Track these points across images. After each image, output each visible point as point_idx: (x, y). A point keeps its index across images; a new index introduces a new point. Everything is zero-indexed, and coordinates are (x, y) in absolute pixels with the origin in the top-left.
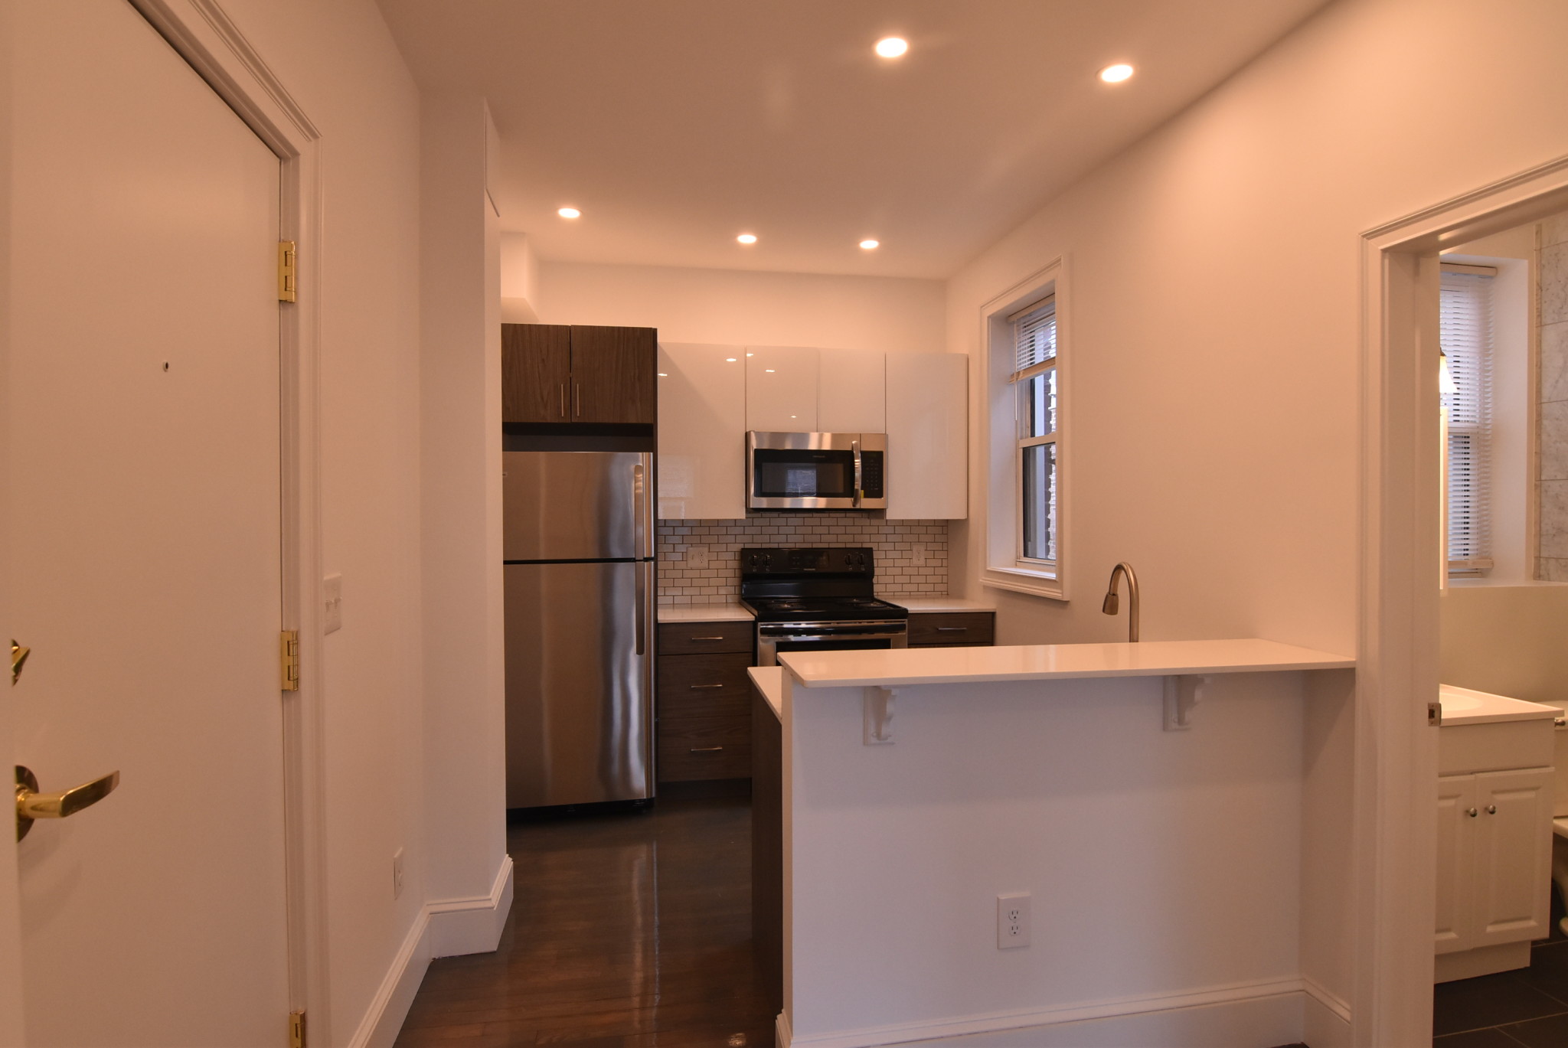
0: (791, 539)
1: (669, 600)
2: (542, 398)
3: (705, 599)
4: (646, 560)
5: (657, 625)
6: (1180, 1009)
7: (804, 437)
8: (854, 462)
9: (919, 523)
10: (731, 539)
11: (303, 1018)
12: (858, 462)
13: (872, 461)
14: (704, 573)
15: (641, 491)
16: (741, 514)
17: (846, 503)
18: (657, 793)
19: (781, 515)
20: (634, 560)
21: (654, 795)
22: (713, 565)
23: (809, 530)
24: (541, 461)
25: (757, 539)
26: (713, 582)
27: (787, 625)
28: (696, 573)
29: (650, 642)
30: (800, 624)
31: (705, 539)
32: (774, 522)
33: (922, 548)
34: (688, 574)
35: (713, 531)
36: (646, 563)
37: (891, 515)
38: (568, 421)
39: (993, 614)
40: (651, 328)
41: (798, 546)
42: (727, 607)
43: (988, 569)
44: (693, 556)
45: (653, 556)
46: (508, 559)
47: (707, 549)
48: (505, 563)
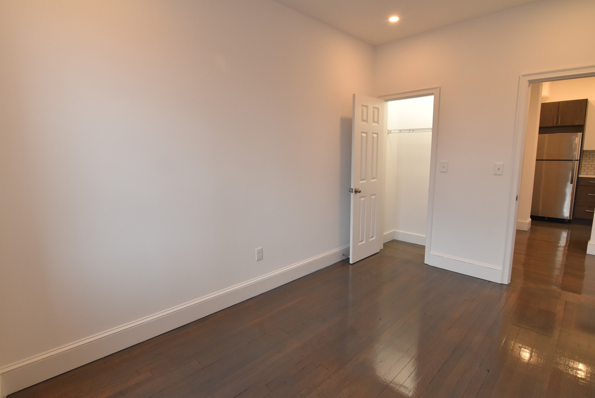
2: (549, 120)
4: (576, 160)
5: (578, 178)
15: (577, 143)
18: (572, 218)
20: (572, 160)
21: (571, 219)
24: (547, 136)
29: (575, 182)
36: (576, 161)
38: (556, 125)
40: (586, 99)
45: (579, 159)
46: (537, 159)
48: (536, 160)
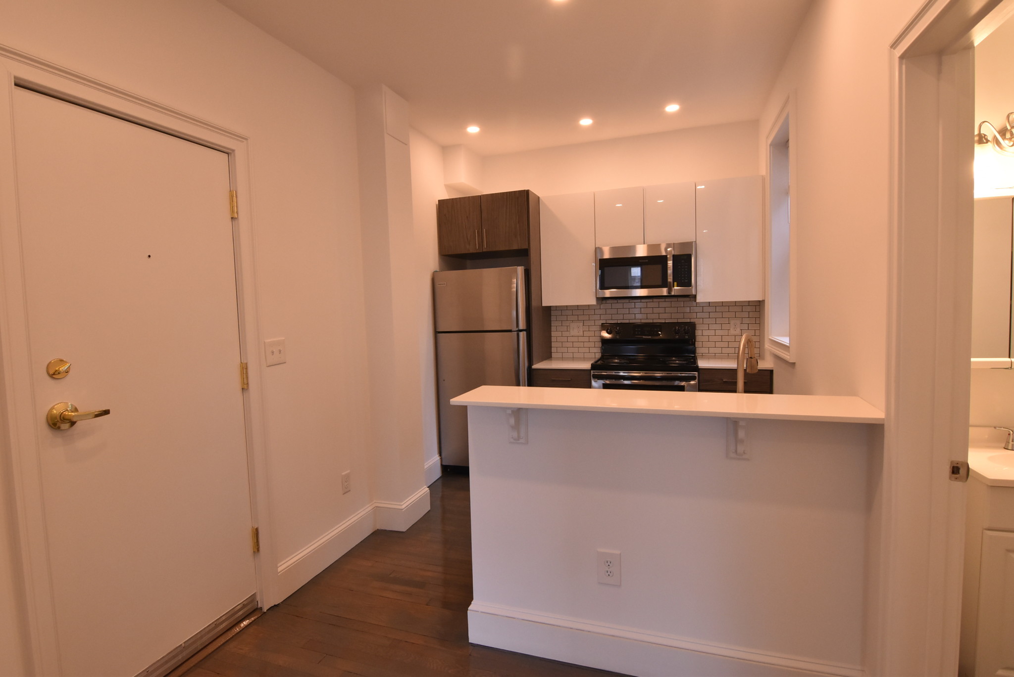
0: (638, 316)
1: (560, 355)
3: (581, 355)
6: (738, 660)
7: (632, 248)
8: (667, 263)
9: (736, 304)
10: (597, 317)
11: (257, 530)
12: (670, 263)
13: (683, 261)
14: (581, 339)
15: (515, 289)
16: (593, 302)
17: (664, 292)
19: (631, 301)
22: (586, 334)
23: (650, 311)
25: (614, 317)
26: (586, 344)
27: (622, 374)
28: (575, 339)
29: (524, 379)
30: (619, 373)
31: (581, 318)
32: (626, 305)
33: (738, 322)
34: (570, 339)
35: (586, 312)
37: (700, 299)
38: (481, 251)
39: (771, 372)
40: (524, 190)
41: (643, 321)
42: (573, 360)
43: (770, 338)
44: (573, 328)
45: (525, 327)
46: (435, 331)
47: (582, 324)
48: (434, 333)
